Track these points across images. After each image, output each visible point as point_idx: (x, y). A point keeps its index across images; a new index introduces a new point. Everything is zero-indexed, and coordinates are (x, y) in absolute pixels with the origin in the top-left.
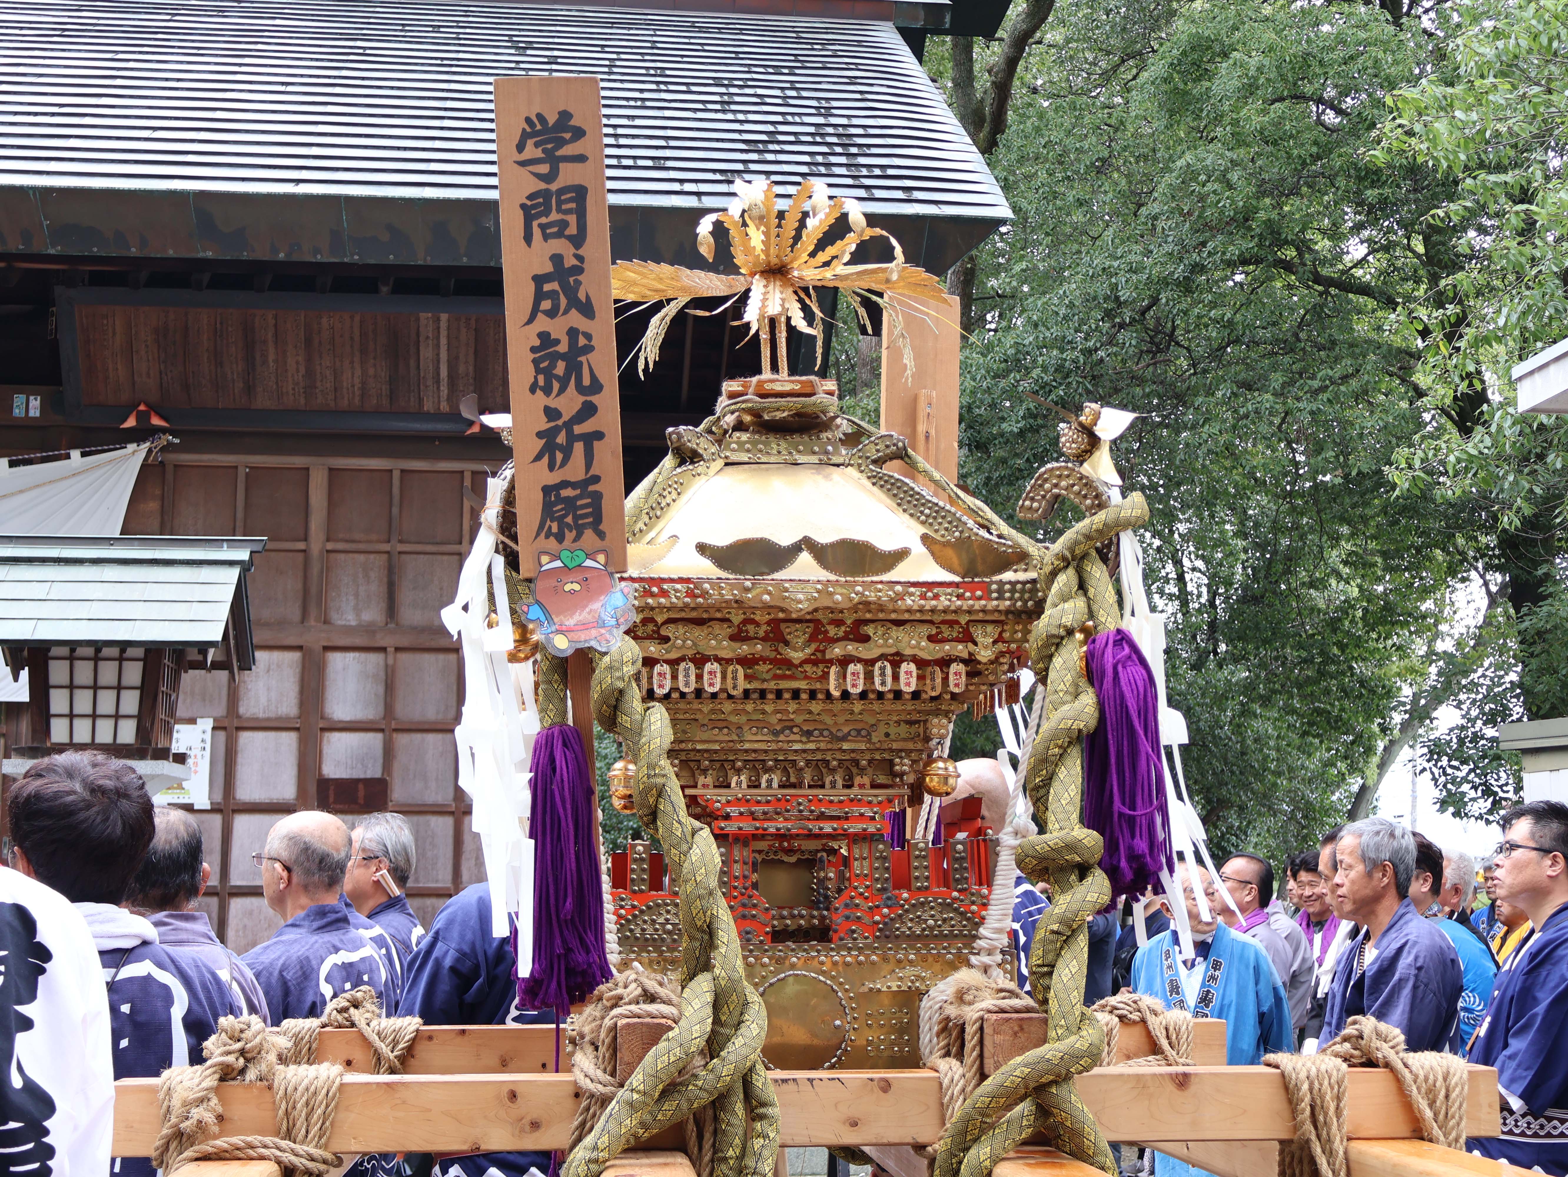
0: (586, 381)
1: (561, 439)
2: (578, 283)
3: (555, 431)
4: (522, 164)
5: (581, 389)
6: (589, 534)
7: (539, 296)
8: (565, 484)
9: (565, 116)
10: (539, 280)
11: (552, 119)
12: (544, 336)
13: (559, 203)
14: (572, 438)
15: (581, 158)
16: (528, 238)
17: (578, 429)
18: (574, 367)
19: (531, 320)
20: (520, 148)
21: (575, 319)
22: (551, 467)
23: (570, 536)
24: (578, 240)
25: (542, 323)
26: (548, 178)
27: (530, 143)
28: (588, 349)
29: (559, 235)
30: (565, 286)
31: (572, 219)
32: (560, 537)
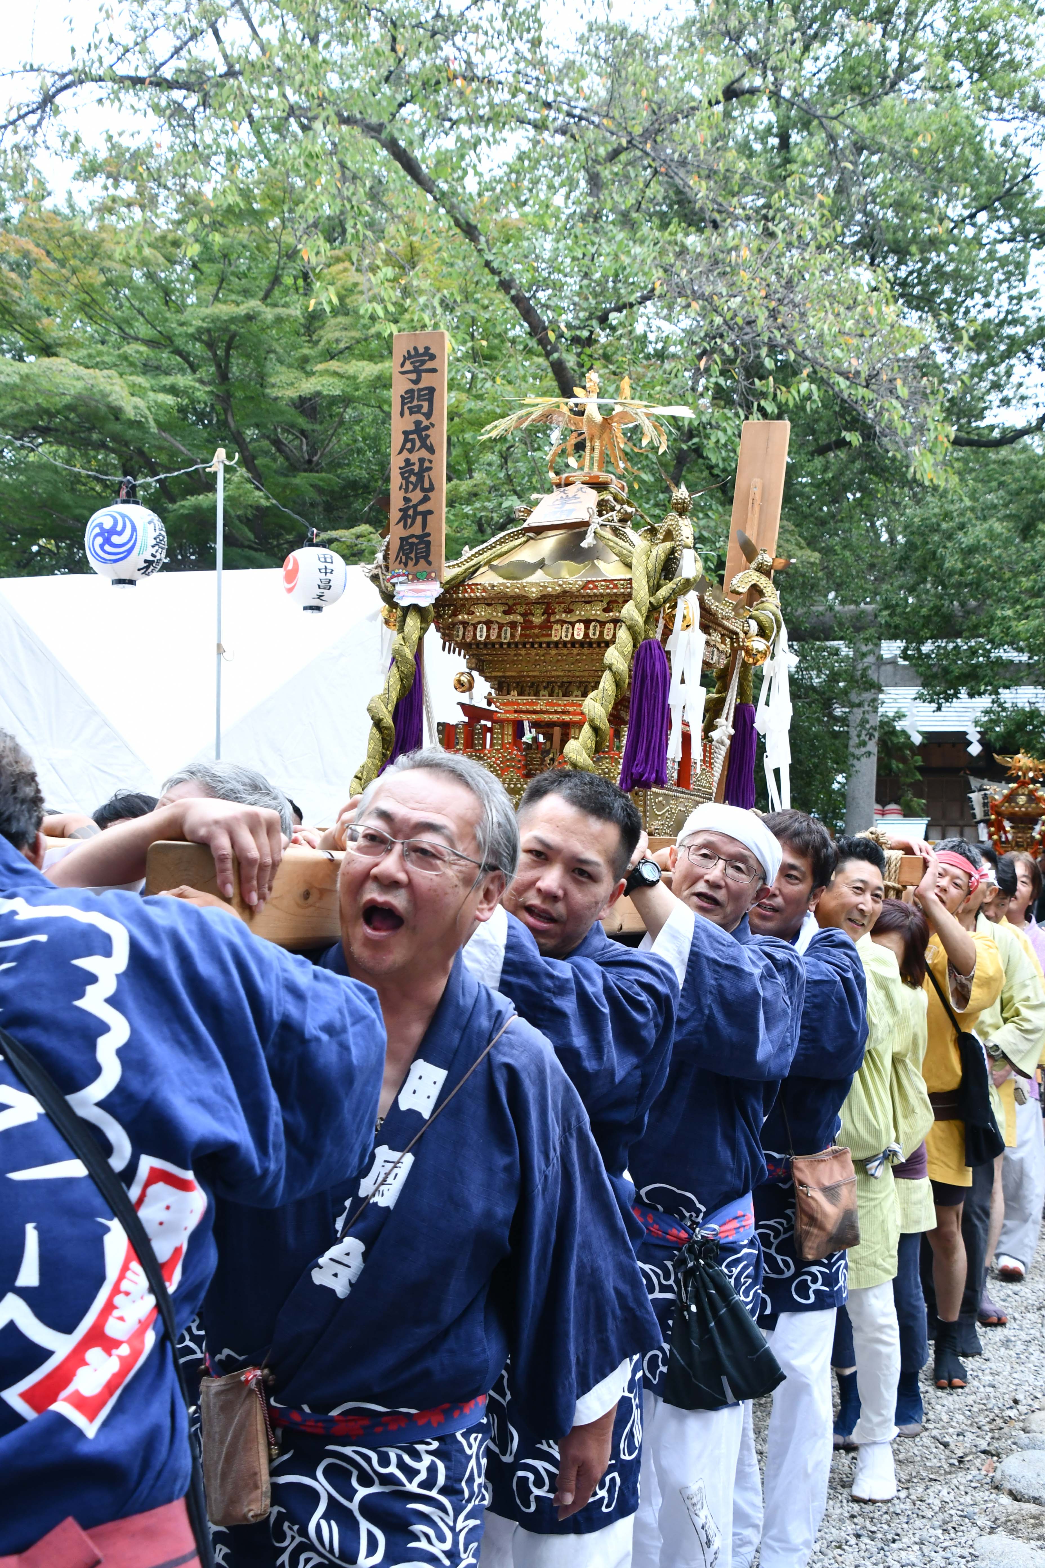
0: (427, 485)
1: (411, 512)
2: (428, 436)
3: (409, 508)
4: (402, 373)
5: (423, 490)
6: (422, 561)
7: (406, 441)
8: (412, 536)
9: (427, 349)
10: (406, 433)
11: (421, 351)
12: (407, 461)
13: (419, 396)
14: (416, 514)
15: (434, 371)
16: (402, 414)
17: (420, 508)
18: (421, 479)
19: (400, 452)
20: (402, 365)
21: (424, 453)
22: (405, 527)
23: (411, 564)
24: (428, 415)
25: (405, 454)
26: (416, 382)
27: (408, 363)
28: (430, 469)
29: (419, 412)
30: (420, 437)
31: (425, 404)
32: (406, 565)
